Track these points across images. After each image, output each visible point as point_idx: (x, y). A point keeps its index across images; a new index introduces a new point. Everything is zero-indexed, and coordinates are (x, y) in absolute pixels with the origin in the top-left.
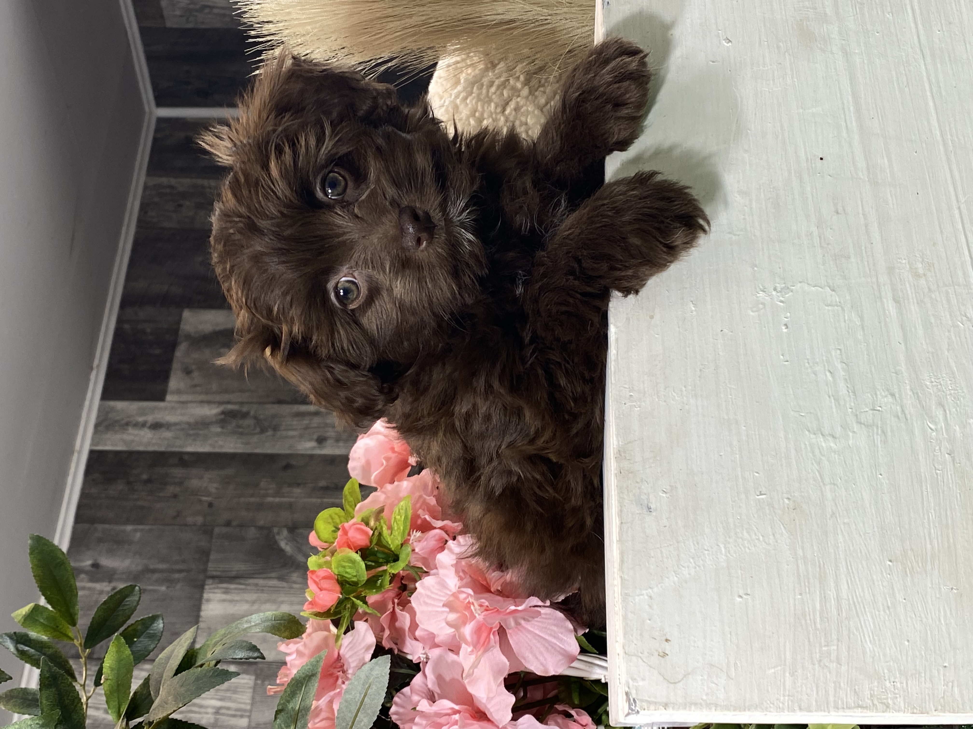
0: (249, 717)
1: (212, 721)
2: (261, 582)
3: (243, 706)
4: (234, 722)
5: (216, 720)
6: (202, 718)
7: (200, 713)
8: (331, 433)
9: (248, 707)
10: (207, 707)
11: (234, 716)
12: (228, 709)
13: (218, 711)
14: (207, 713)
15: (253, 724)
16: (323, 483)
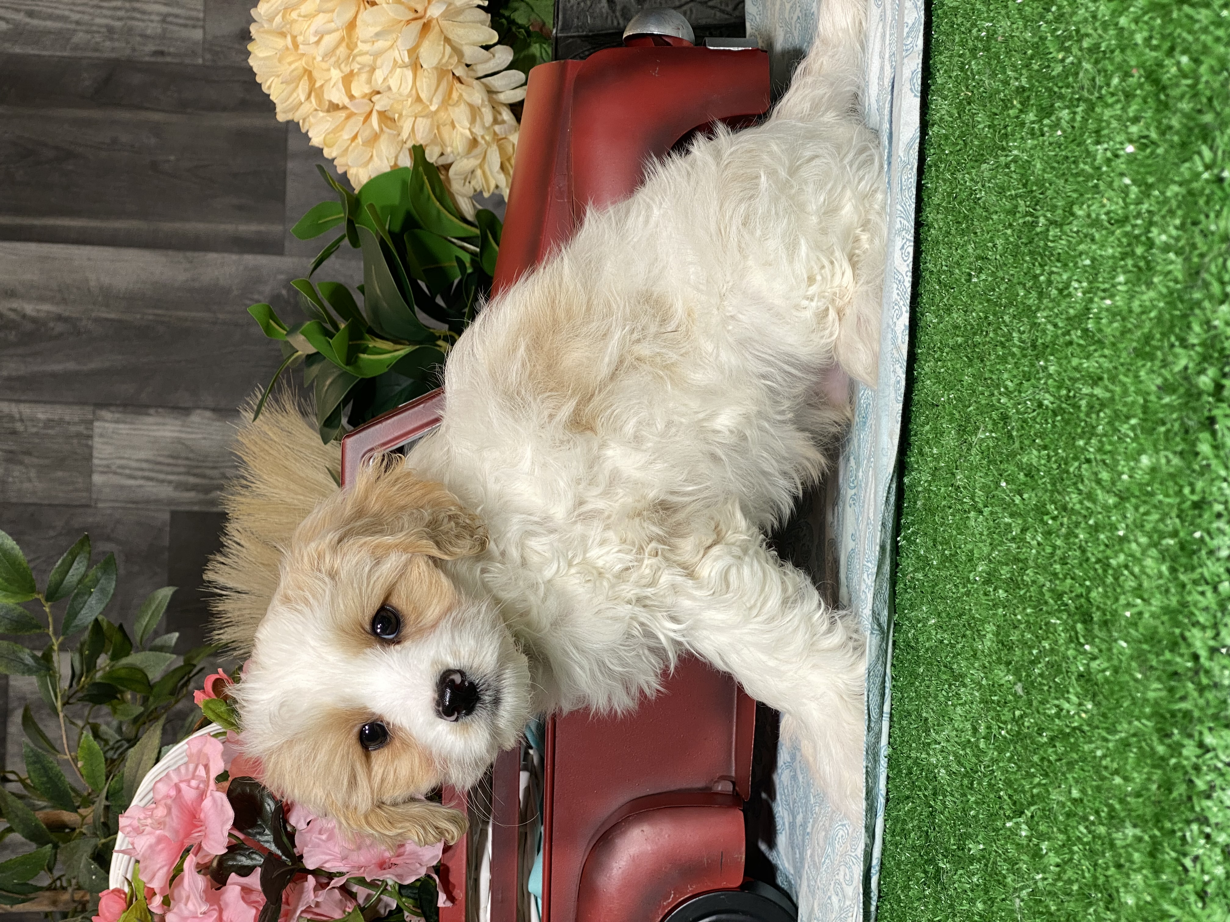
0: (203, 27)
1: (159, 31)
3: (194, 14)
4: (185, 33)
5: (164, 30)
6: (147, 27)
7: (143, 21)
9: (201, 15)
10: (150, 14)
11: (185, 26)
12: (177, 16)
13: (164, 19)
14: (152, 21)
15: (209, 37)
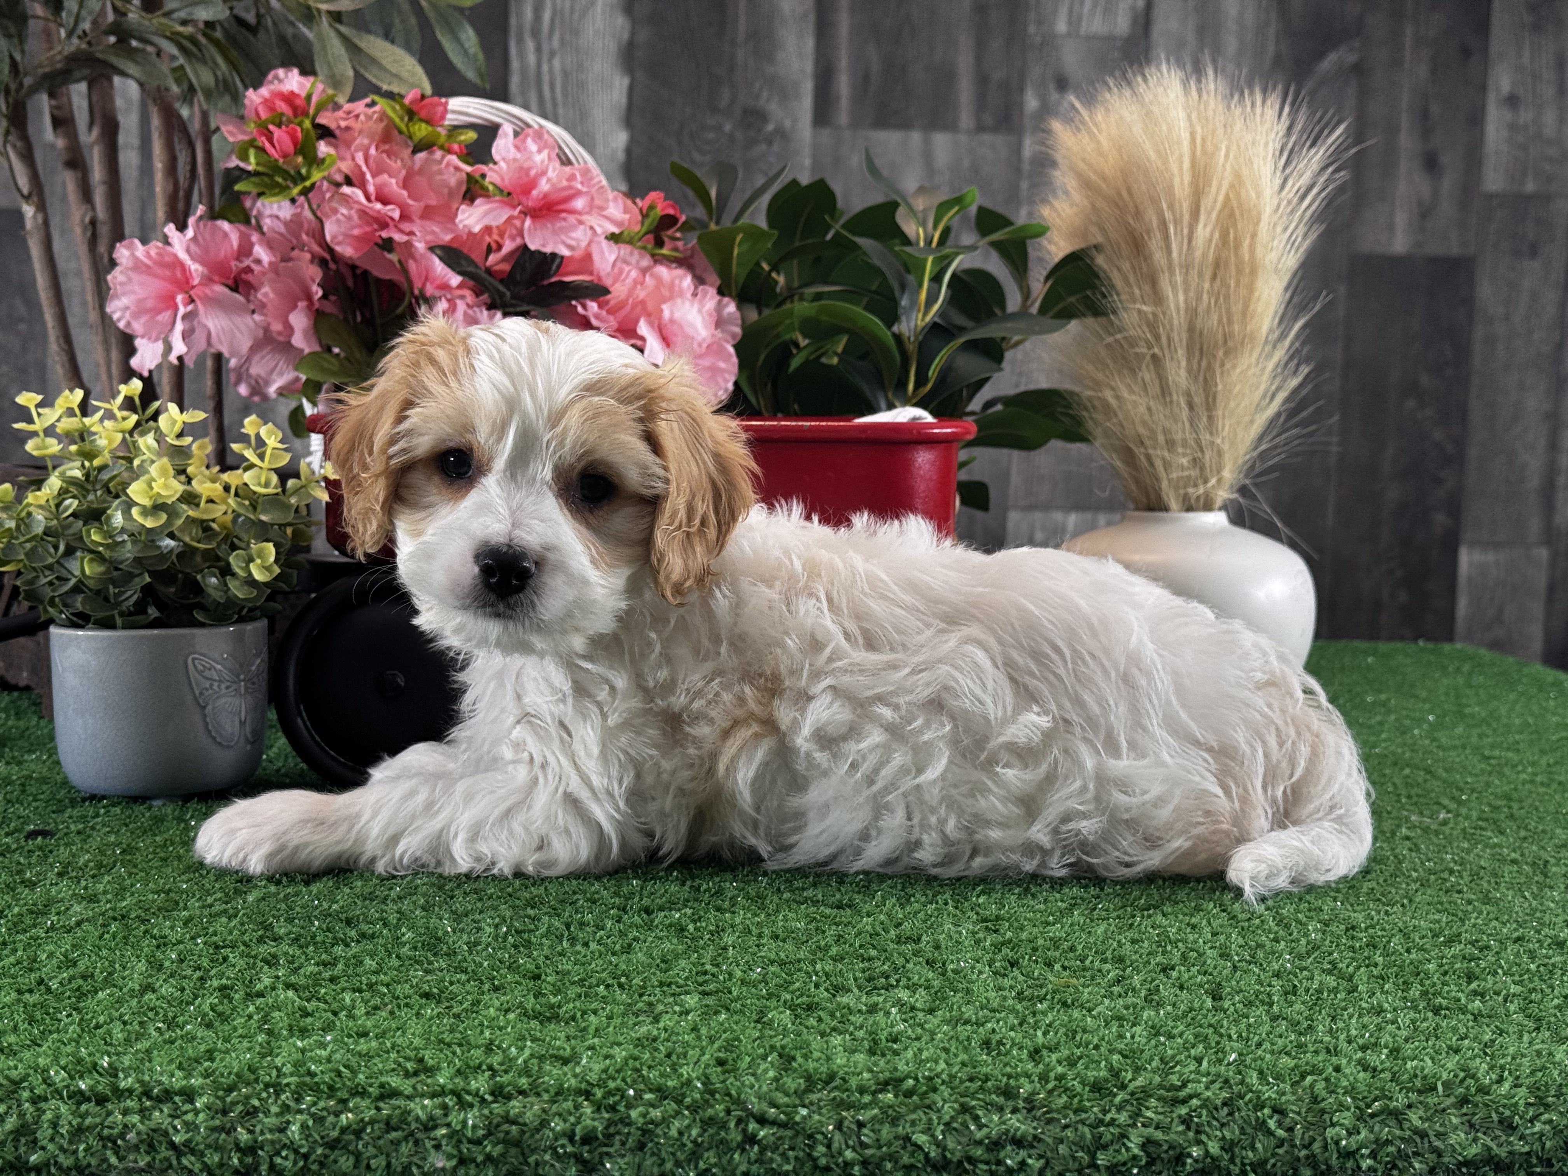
2: (1272, 30)
8: (1526, 116)
16: (1435, 109)
